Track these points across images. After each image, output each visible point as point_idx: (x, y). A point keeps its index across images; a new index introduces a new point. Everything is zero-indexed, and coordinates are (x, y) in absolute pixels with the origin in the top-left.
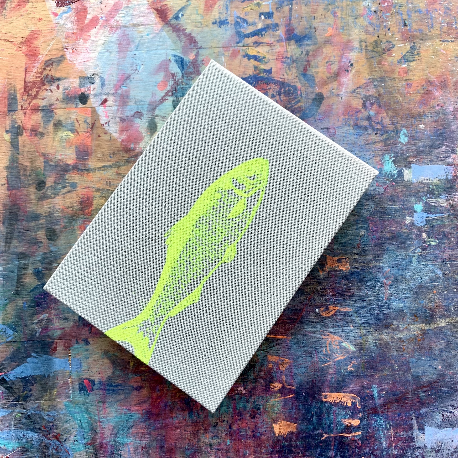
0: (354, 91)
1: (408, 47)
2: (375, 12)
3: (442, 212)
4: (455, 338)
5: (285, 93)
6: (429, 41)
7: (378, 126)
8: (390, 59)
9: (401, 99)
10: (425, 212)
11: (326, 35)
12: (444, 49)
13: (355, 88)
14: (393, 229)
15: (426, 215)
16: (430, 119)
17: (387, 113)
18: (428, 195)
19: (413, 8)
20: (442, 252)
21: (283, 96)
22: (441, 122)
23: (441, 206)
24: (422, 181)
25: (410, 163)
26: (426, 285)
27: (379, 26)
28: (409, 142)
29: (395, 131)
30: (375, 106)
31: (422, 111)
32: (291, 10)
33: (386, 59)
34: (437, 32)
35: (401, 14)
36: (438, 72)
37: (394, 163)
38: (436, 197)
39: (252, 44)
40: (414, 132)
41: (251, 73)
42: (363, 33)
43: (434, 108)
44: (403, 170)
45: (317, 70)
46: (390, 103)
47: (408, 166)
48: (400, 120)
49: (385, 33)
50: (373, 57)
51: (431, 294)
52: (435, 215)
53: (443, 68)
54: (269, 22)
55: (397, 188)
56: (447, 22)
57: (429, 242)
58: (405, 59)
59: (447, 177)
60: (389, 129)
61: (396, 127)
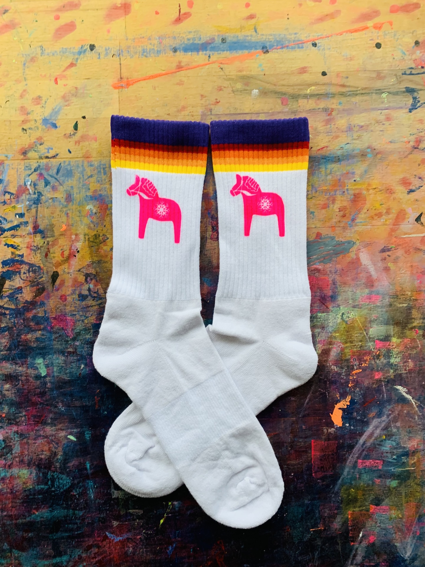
0: (79, 271)
2: (95, 213)
5: (32, 271)
7: (95, 295)
8: (104, 247)
11: (61, 230)
13: (80, 268)
17: (101, 285)
21: (31, 273)
27: (98, 223)
30: (93, 281)
32: (37, 211)
33: (102, 247)
39: (10, 236)
41: (10, 257)
42: (87, 229)
45: (54, 255)
46: (103, 278)
49: (101, 229)
50: (93, 246)
54: (22, 220)
60: (102, 296)
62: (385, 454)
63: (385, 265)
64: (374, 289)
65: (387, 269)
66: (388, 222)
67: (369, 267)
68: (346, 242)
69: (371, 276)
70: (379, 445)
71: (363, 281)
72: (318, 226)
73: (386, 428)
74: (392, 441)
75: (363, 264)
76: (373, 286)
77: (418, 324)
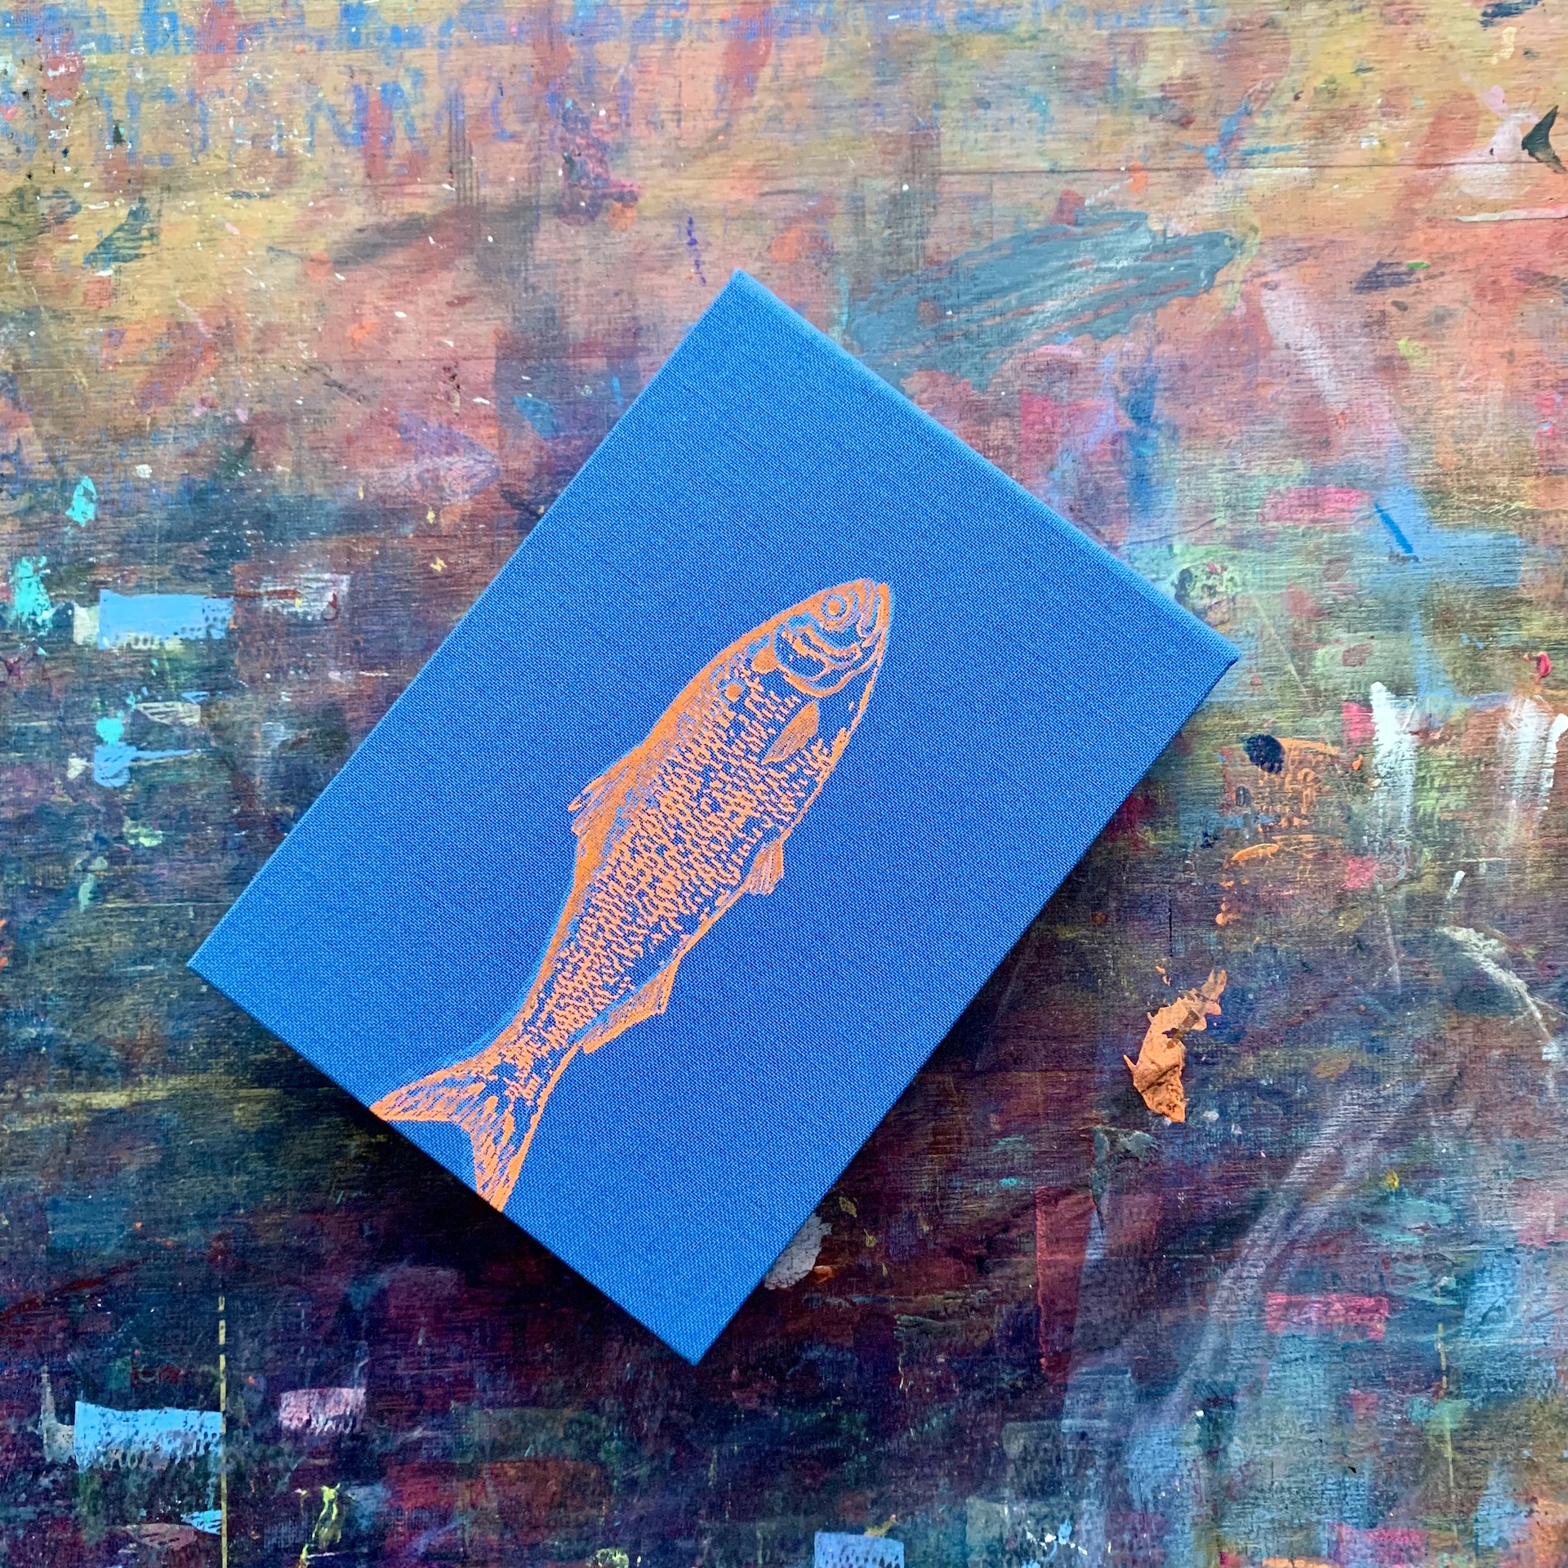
1: (123, 213)
2: (25, 93)
3: (182, 744)
4: (193, 1138)
6: (191, 194)
7: (7, 468)
8: (60, 251)
9: (84, 380)
10: (130, 744)
12: (236, 222)
14: (27, 795)
15: (132, 752)
16: (171, 448)
17: (36, 425)
18: (144, 690)
19: (146, 84)
20: (171, 869)
22: (205, 456)
23: (182, 726)
24: (129, 645)
25: (95, 587)
26: (115, 972)
27: (36, 140)
28: (97, 519)
29: (59, 483)
31: (148, 420)
33: (50, 250)
34: (219, 165)
35: (109, 104)
36: (210, 295)
37: (49, 589)
38: (168, 698)
40: (117, 486)
43: (187, 412)
44: (72, 608)
46: (50, 393)
47: (91, 598)
48: (77, 448)
49: (50, 165)
51: (128, 1001)
52: (159, 754)
53: (227, 281)
55: (47, 665)
56: (250, 134)
57: (136, 836)
58: (107, 251)
59: (208, 633)
60: (38, 476)
61: (61, 472)
62: (1399, 1269)
63: (1382, 350)
64: (1334, 460)
65: (1391, 368)
66: (1391, 153)
67: (1309, 354)
68: (1198, 240)
69: (1318, 397)
70: (1368, 1218)
71: (1281, 422)
72: (1067, 162)
73: (1401, 1137)
74: (1434, 1199)
75: (1280, 341)
76: (1326, 444)
77: (1548, 627)
